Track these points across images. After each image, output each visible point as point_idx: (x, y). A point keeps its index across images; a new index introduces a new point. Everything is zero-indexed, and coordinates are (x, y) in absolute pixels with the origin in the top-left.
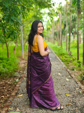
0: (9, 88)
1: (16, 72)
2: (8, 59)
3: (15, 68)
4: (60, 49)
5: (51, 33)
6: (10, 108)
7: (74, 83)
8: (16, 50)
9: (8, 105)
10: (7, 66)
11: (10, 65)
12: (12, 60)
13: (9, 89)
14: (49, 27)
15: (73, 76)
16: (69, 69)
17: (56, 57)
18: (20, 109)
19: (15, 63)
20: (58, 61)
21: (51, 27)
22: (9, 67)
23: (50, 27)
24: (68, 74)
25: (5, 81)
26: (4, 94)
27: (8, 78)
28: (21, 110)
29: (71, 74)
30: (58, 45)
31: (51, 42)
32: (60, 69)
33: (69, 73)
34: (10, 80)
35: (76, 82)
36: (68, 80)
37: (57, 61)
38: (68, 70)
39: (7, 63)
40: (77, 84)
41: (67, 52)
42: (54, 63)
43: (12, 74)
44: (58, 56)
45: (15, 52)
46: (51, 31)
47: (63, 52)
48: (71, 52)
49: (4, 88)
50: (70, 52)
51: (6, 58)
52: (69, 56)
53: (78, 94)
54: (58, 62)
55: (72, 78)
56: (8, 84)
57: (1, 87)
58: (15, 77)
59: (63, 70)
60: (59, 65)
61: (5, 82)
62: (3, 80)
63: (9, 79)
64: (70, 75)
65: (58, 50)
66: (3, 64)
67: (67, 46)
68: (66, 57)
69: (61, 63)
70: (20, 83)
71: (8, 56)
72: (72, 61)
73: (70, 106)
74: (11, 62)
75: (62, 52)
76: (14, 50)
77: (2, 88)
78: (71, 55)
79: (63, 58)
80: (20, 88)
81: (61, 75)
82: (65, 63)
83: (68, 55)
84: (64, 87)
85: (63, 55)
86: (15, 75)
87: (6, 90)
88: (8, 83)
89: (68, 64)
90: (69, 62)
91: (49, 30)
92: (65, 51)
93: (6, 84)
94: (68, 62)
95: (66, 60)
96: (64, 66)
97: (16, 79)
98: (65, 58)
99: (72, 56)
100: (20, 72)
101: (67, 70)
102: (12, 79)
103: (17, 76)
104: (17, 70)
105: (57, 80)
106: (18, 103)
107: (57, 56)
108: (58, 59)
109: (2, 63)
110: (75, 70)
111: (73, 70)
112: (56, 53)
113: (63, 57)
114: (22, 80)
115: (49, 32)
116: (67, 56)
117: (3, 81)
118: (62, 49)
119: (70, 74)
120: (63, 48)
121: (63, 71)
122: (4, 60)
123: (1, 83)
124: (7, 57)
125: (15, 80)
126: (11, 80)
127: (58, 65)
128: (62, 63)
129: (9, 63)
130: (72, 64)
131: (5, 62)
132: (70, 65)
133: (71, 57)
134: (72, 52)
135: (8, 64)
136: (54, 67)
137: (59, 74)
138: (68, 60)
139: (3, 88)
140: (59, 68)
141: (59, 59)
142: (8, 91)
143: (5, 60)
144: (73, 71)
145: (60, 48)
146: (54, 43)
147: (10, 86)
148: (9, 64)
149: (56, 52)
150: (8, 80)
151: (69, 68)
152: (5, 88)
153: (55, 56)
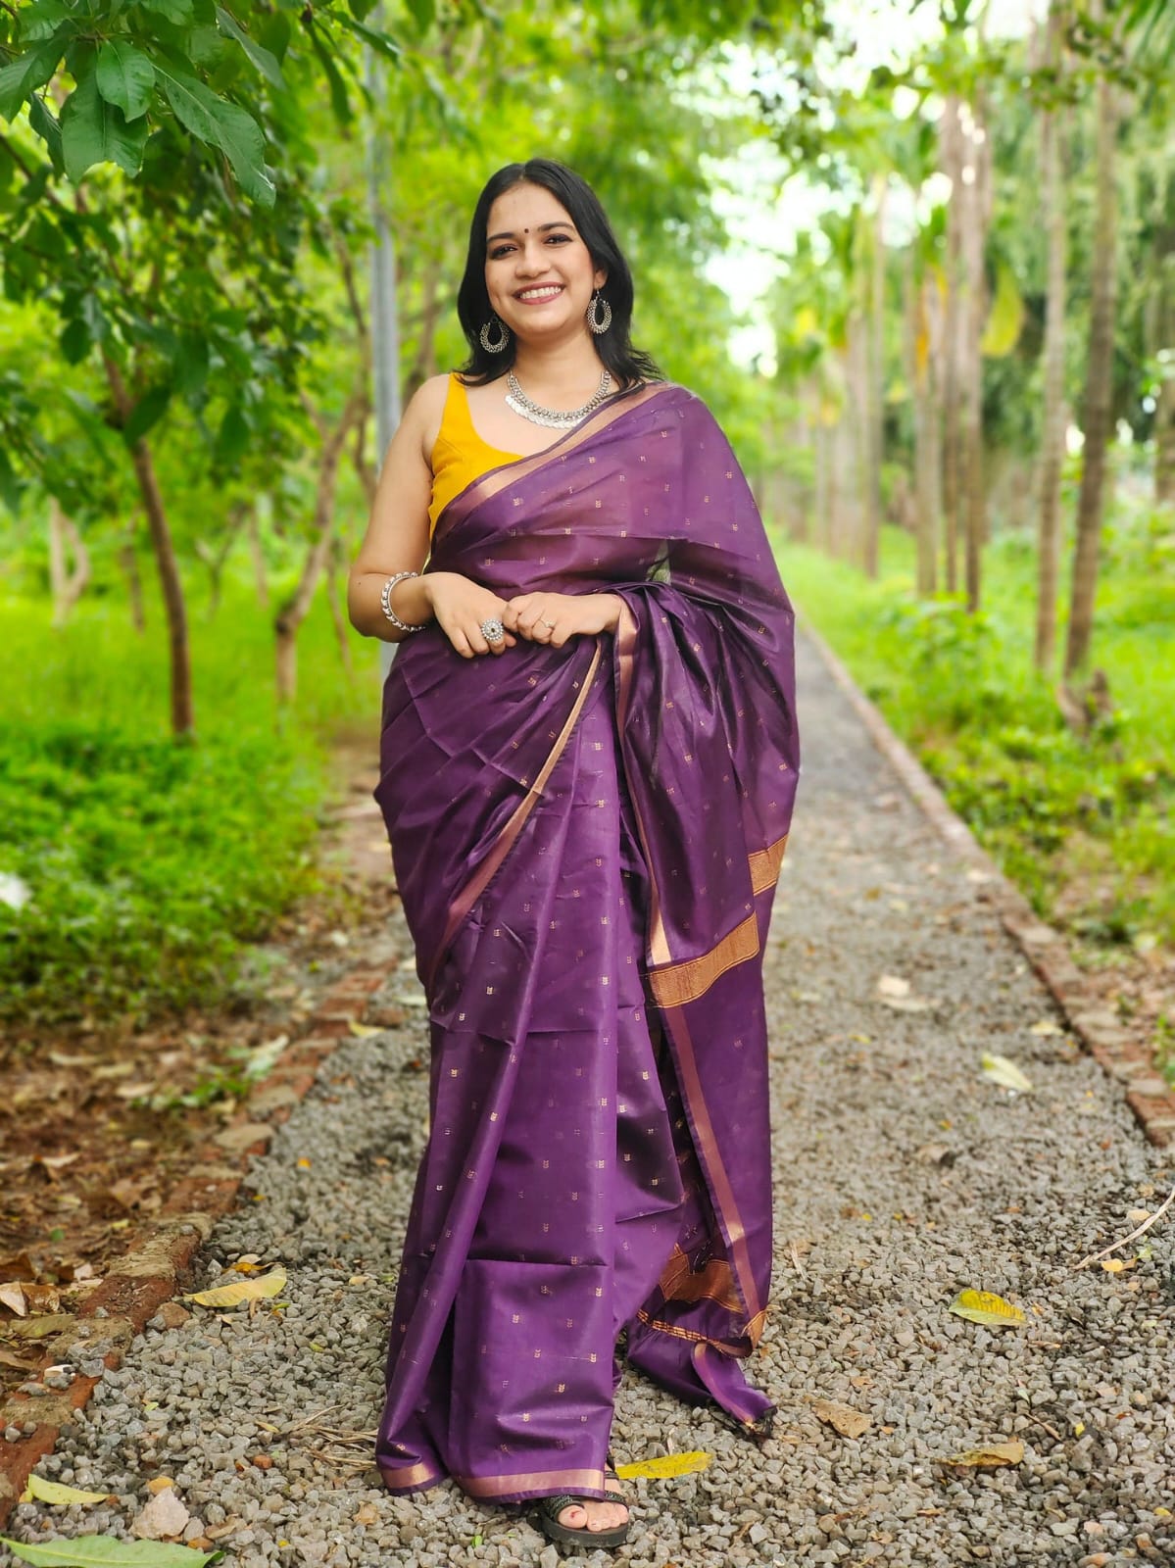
0: (126, 1171)
1: (262, 939)
2: (176, 756)
3: (255, 893)
4: (945, 632)
5: (831, 416)
6: (53, 1476)
7: (1109, 1132)
8: (301, 634)
9: (25, 1437)
10: (149, 850)
11: (199, 839)
12: (233, 771)
13: (122, 1189)
14: (805, 327)
15: (1099, 1020)
16: (1059, 926)
17: (874, 744)
18: (199, 1510)
19: (266, 812)
20: (894, 808)
21: (840, 329)
22: (170, 863)
23: (824, 338)
24: (1026, 990)
25: (81, 1060)
26: (32, 1250)
27: (138, 1031)
28: (215, 1512)
29: (1069, 1000)
30: (927, 587)
31: (832, 549)
32: (918, 923)
33: (1038, 972)
34: (153, 1053)
35: (1140, 1122)
36: (1008, 1075)
37: (885, 800)
38: (1037, 935)
39: (150, 819)
40: (1152, 1140)
41: (1040, 682)
42: (830, 825)
43: (208, 966)
44: (915, 744)
45: (292, 670)
46: (828, 397)
47: (992, 685)
48: (1101, 686)
49: (55, 1162)
50: (1089, 680)
51: (148, 748)
52: (1065, 738)
53: (1144, 1293)
54: (886, 823)
55: (1085, 1048)
56: (117, 1116)
57: (14, 1143)
58: (240, 1008)
59: (955, 927)
60: (906, 857)
61: (81, 1072)
62: (58, 1057)
63: (146, 1040)
64: (1057, 1008)
65: (915, 651)
66: (102, 818)
67: (1045, 602)
68: (1018, 754)
69: (939, 835)
70: (286, 1095)
71: (181, 717)
72: (1105, 806)
73: (1006, 1481)
74: (209, 797)
75: (976, 674)
76: (282, 630)
77: (24, 1163)
78: (1107, 719)
79: (972, 760)
80: (266, 1176)
81: (916, 1005)
82: (1006, 836)
83: (1062, 723)
84: (940, 1183)
85: (984, 729)
86: (239, 985)
87: (71, 1201)
88: (126, 1091)
89: (1050, 845)
90: (1061, 820)
91: (800, 379)
92: (1022, 665)
93: (92, 1102)
94: (1052, 830)
95: (1014, 791)
96: (976, 876)
97: (254, 1043)
98: (1006, 768)
99: (1110, 734)
100: (330, 949)
101: (1009, 934)
102: (196, 1040)
103: (265, 1004)
104: (288, 911)
105: (855, 1069)
106: (193, 1406)
107: (884, 733)
108: (900, 784)
109: (79, 817)
110: (1146, 943)
111: (1118, 937)
112: (875, 695)
113: (987, 748)
114: (319, 1057)
115: (807, 406)
116: (1045, 742)
117: (49, 1065)
118: (968, 643)
119: (1050, 992)
120: (988, 617)
121: (954, 946)
122: (116, 768)
123: (23, 1095)
124: (161, 728)
125: (238, 1053)
126: (169, 1059)
127: (893, 854)
128: (956, 830)
129: (178, 814)
130: (1100, 849)
131: (135, 803)
132: (1069, 865)
133: (1102, 751)
134: (1115, 684)
135: (161, 827)
136: (829, 886)
137: (894, 988)
138: (1040, 797)
139: (38, 1169)
140: (901, 905)
141: (918, 781)
142: (104, 1208)
143: (134, 767)
144: (1116, 956)
145: (950, 618)
146: (870, 566)
147: (140, 1144)
148: (187, 824)
149: (882, 680)
150: (131, 1048)
151: (1059, 909)
152: (67, 1173)
153: (856, 732)
